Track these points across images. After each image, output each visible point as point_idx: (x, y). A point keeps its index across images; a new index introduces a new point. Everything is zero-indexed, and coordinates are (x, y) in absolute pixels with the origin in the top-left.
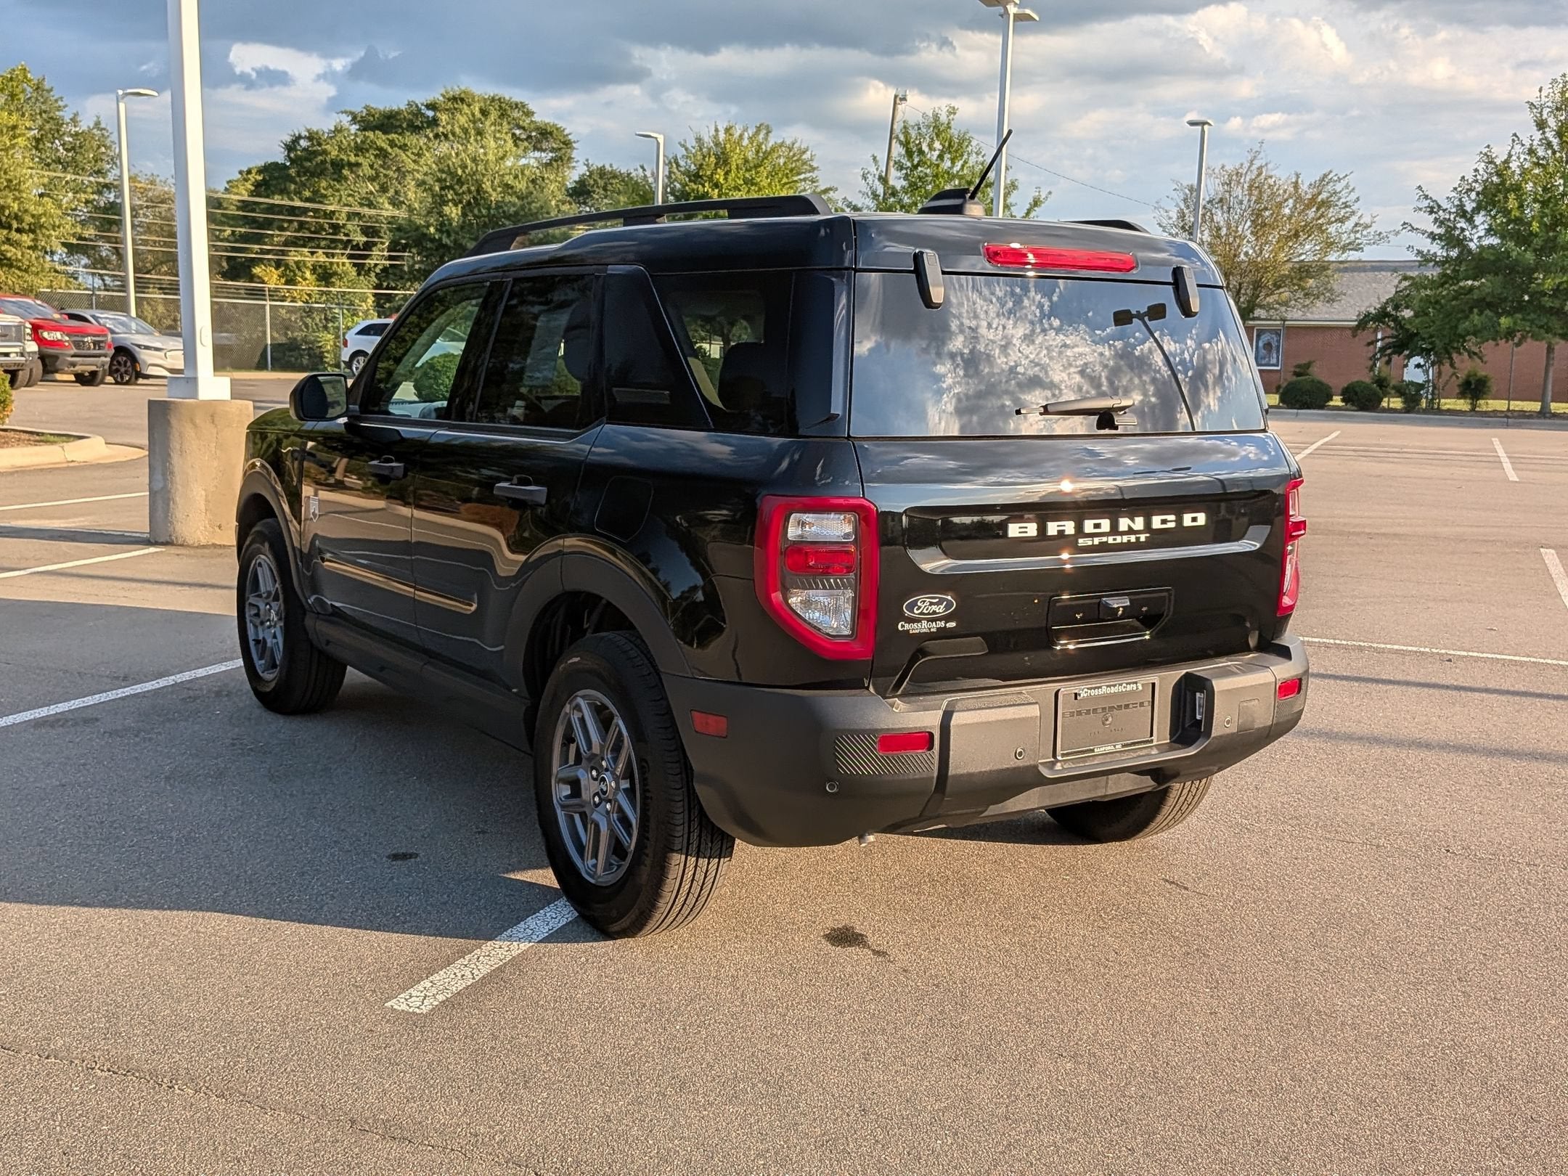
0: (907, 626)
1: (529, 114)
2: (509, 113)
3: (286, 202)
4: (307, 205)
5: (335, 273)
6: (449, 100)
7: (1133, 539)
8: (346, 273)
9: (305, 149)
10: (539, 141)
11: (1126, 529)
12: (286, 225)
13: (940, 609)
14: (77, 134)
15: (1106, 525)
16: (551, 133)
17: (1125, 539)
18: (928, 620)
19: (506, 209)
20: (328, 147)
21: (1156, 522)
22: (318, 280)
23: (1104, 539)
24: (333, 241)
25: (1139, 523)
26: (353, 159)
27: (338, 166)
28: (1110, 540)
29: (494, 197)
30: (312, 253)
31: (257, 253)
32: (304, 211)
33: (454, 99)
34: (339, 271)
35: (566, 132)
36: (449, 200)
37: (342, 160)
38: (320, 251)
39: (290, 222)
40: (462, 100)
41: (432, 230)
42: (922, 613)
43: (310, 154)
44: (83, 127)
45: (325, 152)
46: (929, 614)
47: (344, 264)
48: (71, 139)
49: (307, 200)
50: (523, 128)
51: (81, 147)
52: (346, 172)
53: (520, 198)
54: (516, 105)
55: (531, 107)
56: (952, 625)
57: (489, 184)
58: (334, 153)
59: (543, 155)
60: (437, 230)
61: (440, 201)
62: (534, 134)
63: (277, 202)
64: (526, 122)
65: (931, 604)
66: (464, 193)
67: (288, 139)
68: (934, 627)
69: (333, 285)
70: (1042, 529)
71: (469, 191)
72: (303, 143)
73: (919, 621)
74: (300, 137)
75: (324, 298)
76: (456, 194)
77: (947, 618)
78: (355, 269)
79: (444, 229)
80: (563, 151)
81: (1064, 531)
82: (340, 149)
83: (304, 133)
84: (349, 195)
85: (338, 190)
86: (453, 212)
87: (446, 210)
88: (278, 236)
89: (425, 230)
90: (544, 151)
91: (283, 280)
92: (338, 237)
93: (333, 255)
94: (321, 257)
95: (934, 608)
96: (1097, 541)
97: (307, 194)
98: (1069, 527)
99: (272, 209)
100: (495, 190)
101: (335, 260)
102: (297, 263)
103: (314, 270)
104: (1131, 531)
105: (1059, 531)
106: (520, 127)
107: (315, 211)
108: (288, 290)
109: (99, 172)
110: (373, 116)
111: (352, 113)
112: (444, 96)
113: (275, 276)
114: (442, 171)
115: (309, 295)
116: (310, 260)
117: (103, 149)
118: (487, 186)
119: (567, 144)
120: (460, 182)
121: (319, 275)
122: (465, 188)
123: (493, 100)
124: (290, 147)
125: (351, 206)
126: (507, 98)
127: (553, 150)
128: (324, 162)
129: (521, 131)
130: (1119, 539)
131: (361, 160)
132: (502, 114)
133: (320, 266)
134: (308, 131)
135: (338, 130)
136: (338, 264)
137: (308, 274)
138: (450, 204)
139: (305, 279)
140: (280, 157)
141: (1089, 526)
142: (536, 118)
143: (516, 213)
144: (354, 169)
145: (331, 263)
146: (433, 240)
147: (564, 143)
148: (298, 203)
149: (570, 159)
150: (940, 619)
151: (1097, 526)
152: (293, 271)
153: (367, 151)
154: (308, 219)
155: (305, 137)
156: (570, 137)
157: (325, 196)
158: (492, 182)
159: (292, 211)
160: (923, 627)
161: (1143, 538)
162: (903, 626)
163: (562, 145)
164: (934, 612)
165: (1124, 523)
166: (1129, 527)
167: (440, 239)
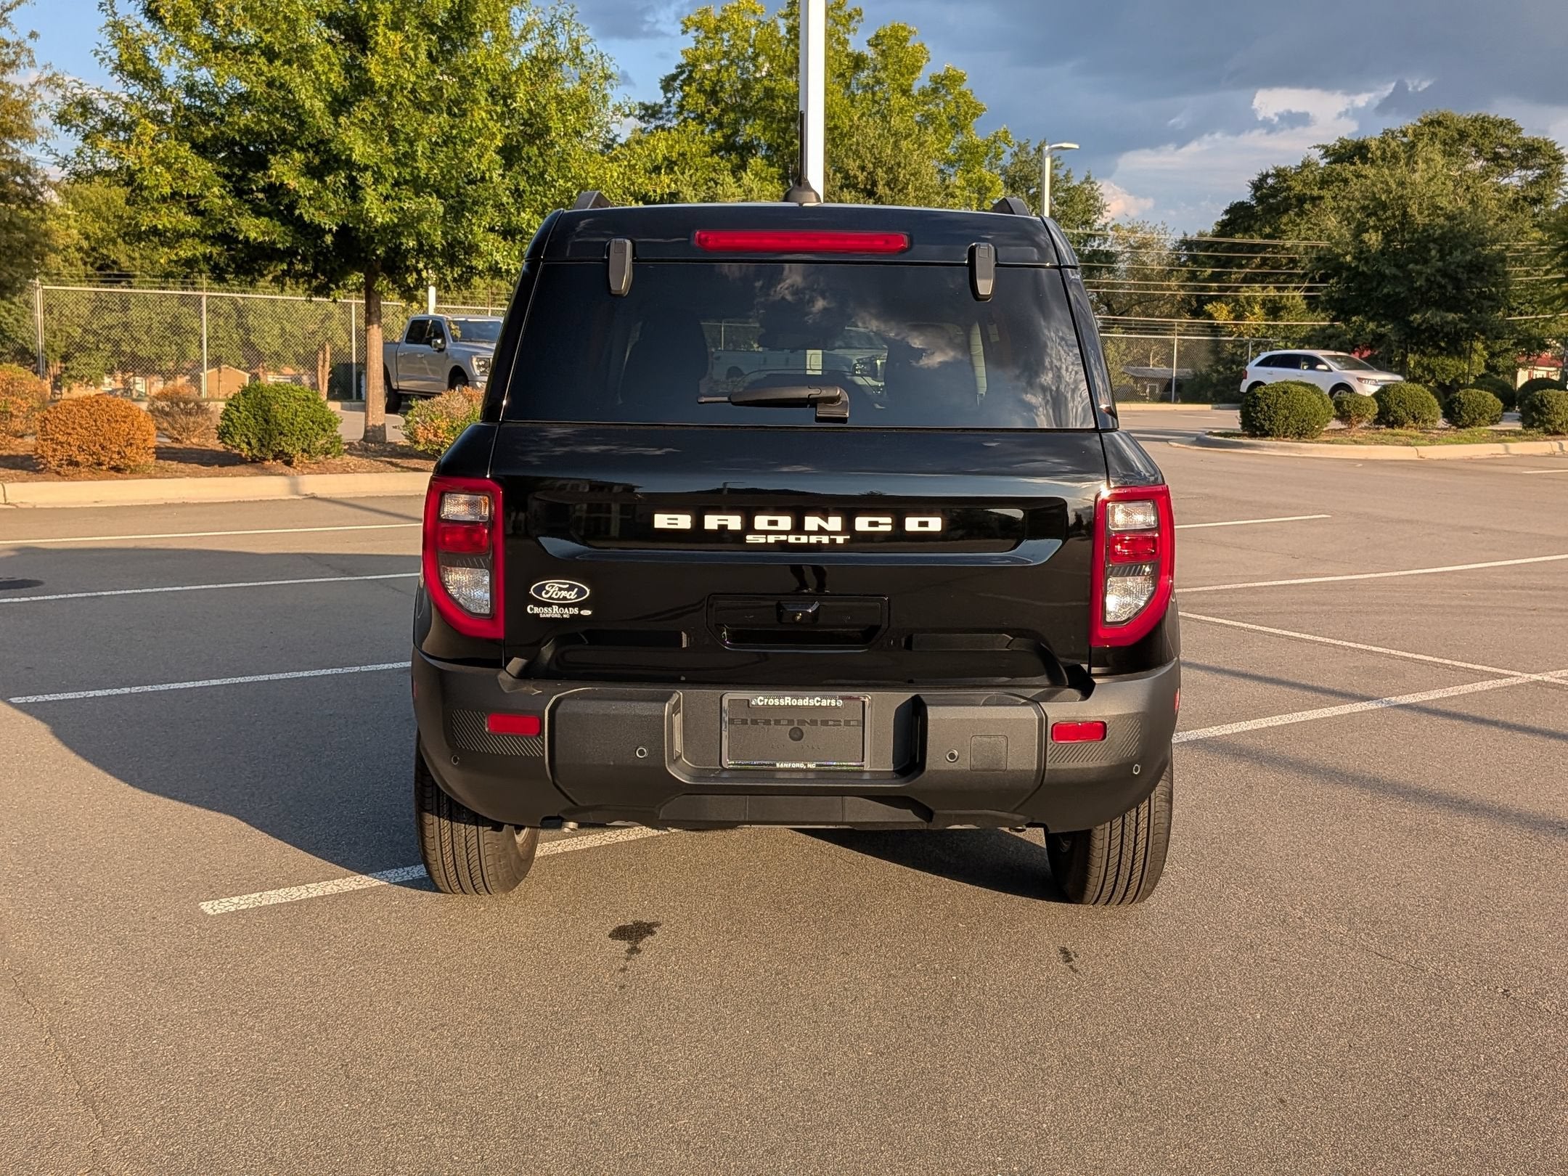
0: (536, 610)
1: (1516, 130)
2: (1492, 132)
3: (1247, 240)
4: (1267, 241)
5: (1285, 307)
6: (1425, 124)
7: (825, 540)
8: (1295, 307)
9: (1271, 187)
10: (1527, 159)
11: (816, 529)
12: (1244, 262)
13: (572, 595)
14: (1069, 189)
15: (785, 522)
16: (1538, 149)
17: (813, 539)
18: (560, 606)
19: (1431, 232)
20: (1293, 183)
21: (862, 524)
22: (1267, 314)
23: (783, 538)
24: (1290, 275)
25: (835, 523)
26: (1316, 192)
27: (1301, 200)
28: (792, 539)
29: (1420, 220)
30: (1264, 288)
31: (1215, 291)
32: (1263, 248)
33: (1431, 123)
34: (1289, 304)
35: (1556, 147)
36: (1371, 227)
37: (1305, 194)
38: (1271, 286)
39: (1249, 259)
40: (1440, 123)
41: (1348, 258)
42: (550, 598)
43: (1275, 191)
44: (1075, 183)
45: (1289, 188)
46: (558, 599)
47: (1293, 297)
48: (1063, 194)
49: (1268, 236)
50: (1507, 146)
51: (1071, 200)
52: (1307, 206)
53: (1450, 218)
54: (1502, 123)
55: (1518, 123)
56: (587, 613)
57: (1415, 207)
58: (1298, 188)
59: (1530, 173)
60: (1354, 258)
61: (1361, 229)
62: (1519, 151)
63: (1237, 241)
64: (1511, 140)
65: (560, 589)
66: (1387, 218)
67: (1256, 178)
68: (567, 613)
69: (1281, 319)
70: (698, 522)
71: (1394, 216)
72: (1270, 181)
73: (549, 605)
74: (1267, 176)
75: (1271, 332)
76: (1379, 220)
77: (581, 605)
78: (1305, 302)
79: (1363, 256)
80: (1554, 166)
81: (726, 526)
82: (1305, 184)
83: (1271, 171)
84: (1309, 229)
85: (1298, 225)
86: (1373, 239)
87: (1366, 236)
88: (1236, 273)
89: (1341, 259)
90: (1530, 168)
91: (1232, 316)
92: (1295, 271)
93: (1283, 289)
94: (1272, 292)
95: (564, 593)
96: (771, 539)
97: (1268, 230)
98: (734, 522)
99: (1233, 247)
100: (1421, 213)
101: (1286, 294)
102: (1247, 298)
103: (1263, 304)
104: (821, 531)
105: (719, 526)
106: (1503, 146)
107: (1275, 246)
108: (1236, 325)
109: (1086, 223)
110: (1345, 148)
111: (1323, 147)
112: (1421, 121)
113: (1225, 312)
114: (1366, 198)
115: (1256, 329)
116: (1260, 295)
117: (1092, 201)
118: (1413, 209)
119: (1558, 159)
120: (1384, 206)
121: (1268, 309)
122: (1389, 213)
123: (1476, 120)
124: (1257, 186)
125: (1309, 240)
126: (1492, 116)
127: (1541, 166)
128: (1287, 198)
129: (1505, 149)
130: (804, 539)
131: (1322, 193)
132: (1484, 134)
133: (1270, 301)
134: (1275, 168)
135: (1306, 165)
136: (1288, 297)
137: (1257, 309)
138: (1371, 231)
139: (1254, 314)
140: (1246, 195)
141: (761, 522)
142: (1525, 134)
143: (1443, 236)
144: (1318, 202)
145: (1281, 298)
146: (1349, 268)
147: (1555, 158)
148: (1258, 240)
149: (1560, 174)
150: (573, 605)
151: (774, 523)
152: (1243, 307)
153: (1332, 182)
154: (1268, 255)
155: (1273, 175)
156: (1562, 151)
157: (1284, 232)
158: (1420, 204)
159: (1253, 248)
160: (555, 612)
161: (840, 540)
162: (532, 609)
163: (1551, 161)
164: (565, 598)
165: (812, 523)
166: (819, 526)
167: (1357, 267)
